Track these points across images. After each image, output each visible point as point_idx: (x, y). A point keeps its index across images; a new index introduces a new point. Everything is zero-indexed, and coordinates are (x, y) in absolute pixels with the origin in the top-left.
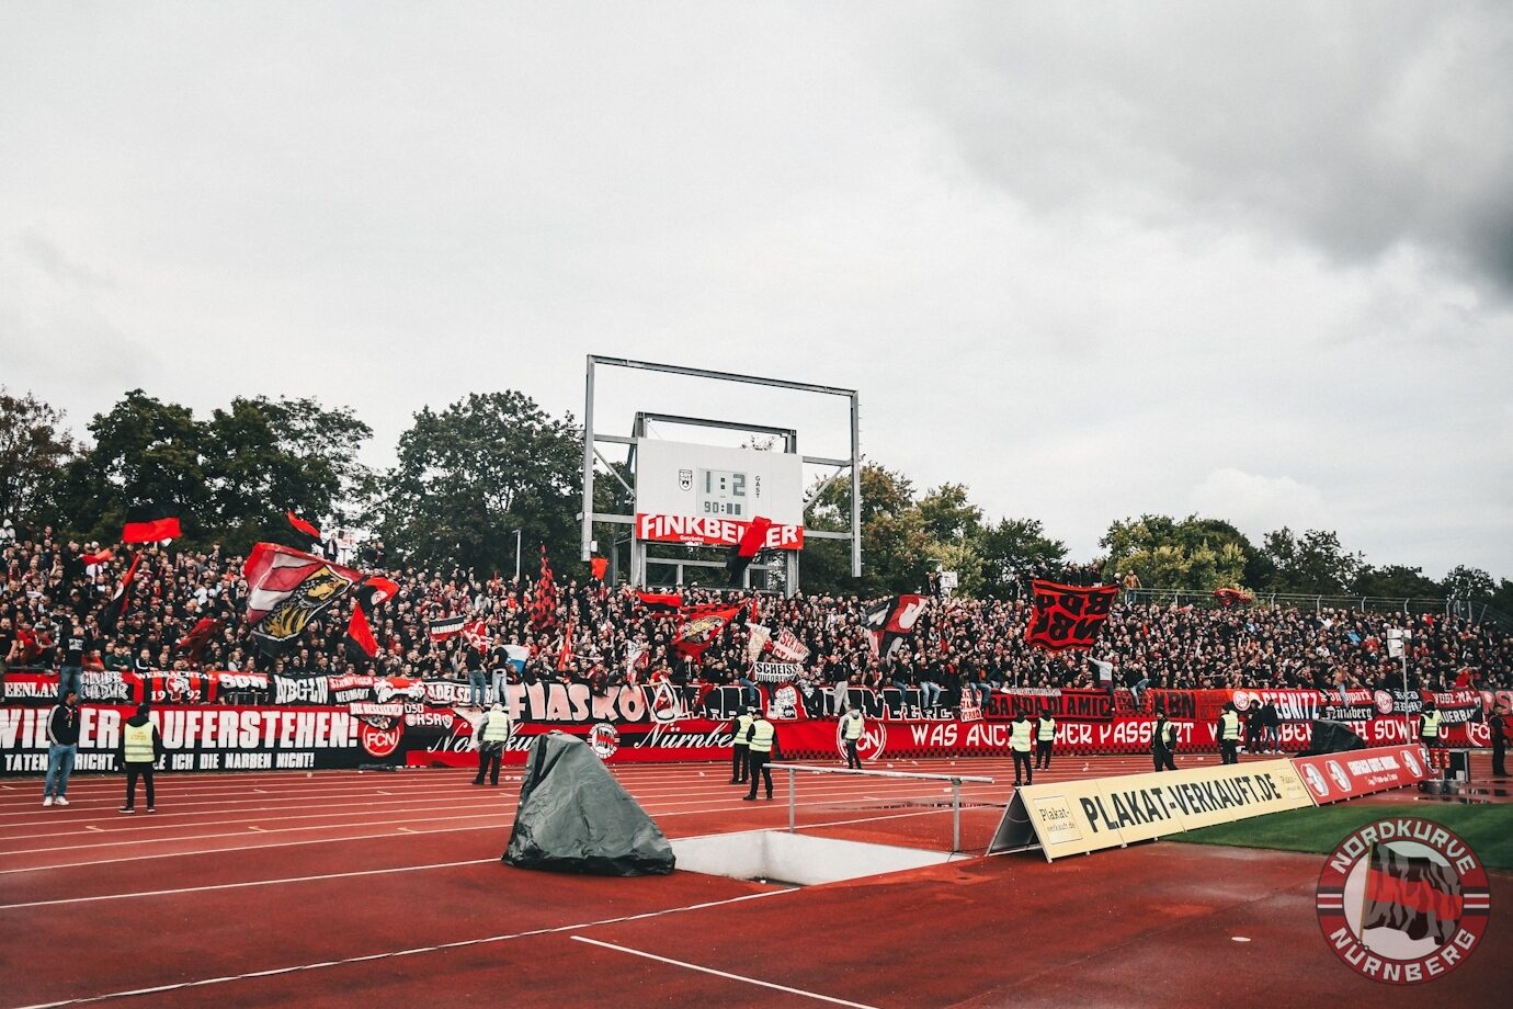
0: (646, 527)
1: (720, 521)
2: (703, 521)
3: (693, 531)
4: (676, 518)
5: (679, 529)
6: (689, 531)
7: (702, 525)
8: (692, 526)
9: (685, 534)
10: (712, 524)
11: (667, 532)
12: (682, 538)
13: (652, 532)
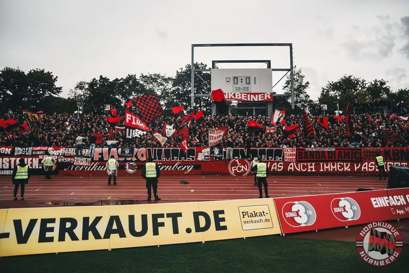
1: (241, 93)
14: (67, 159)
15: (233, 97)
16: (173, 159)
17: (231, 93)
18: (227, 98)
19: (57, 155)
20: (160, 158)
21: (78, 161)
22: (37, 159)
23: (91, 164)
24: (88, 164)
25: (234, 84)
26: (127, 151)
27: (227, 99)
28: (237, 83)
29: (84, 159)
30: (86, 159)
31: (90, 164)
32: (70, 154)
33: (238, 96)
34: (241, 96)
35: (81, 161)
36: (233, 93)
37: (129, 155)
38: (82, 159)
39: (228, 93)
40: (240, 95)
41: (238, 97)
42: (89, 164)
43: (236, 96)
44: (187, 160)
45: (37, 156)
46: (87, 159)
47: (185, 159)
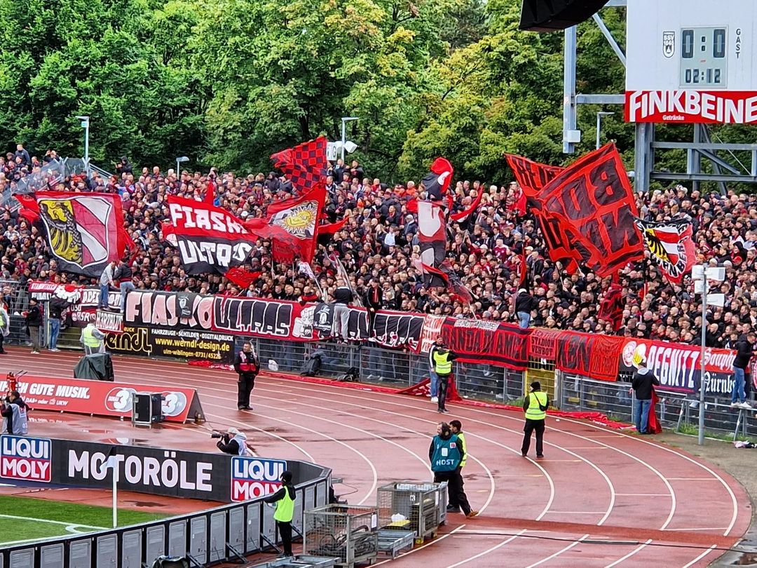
0: (633, 107)
1: (700, 93)
2: (684, 94)
3: (675, 108)
4: (659, 93)
5: (662, 109)
6: (671, 109)
7: (682, 100)
8: (674, 102)
9: (667, 113)
10: (693, 98)
11: (652, 112)
12: (665, 118)
13: (639, 111)
15: (680, 110)
17: (675, 93)
18: (665, 111)
25: (685, 55)
27: (663, 113)
28: (690, 55)
33: (692, 102)
34: (700, 103)
36: (679, 95)
39: (667, 93)
40: (697, 96)
41: (693, 107)
43: (688, 102)
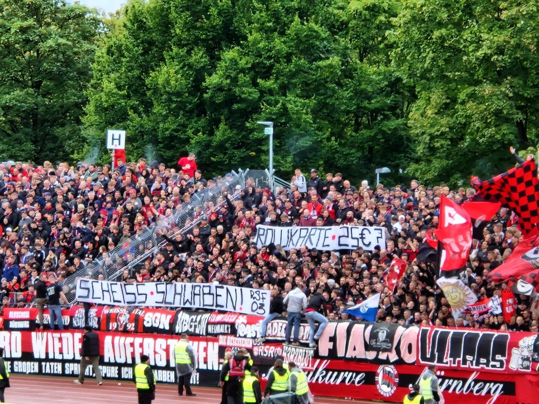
14: (268, 349)
16: (465, 362)
19: (252, 338)
20: (440, 360)
21: (289, 354)
22: (216, 345)
23: (313, 366)
24: (306, 365)
26: (382, 336)
29: (301, 350)
30: (304, 351)
31: (310, 365)
32: (274, 336)
35: (295, 356)
37: (384, 346)
38: (297, 350)
42: (308, 366)
44: (490, 368)
45: (215, 337)
46: (307, 351)
47: (487, 364)
